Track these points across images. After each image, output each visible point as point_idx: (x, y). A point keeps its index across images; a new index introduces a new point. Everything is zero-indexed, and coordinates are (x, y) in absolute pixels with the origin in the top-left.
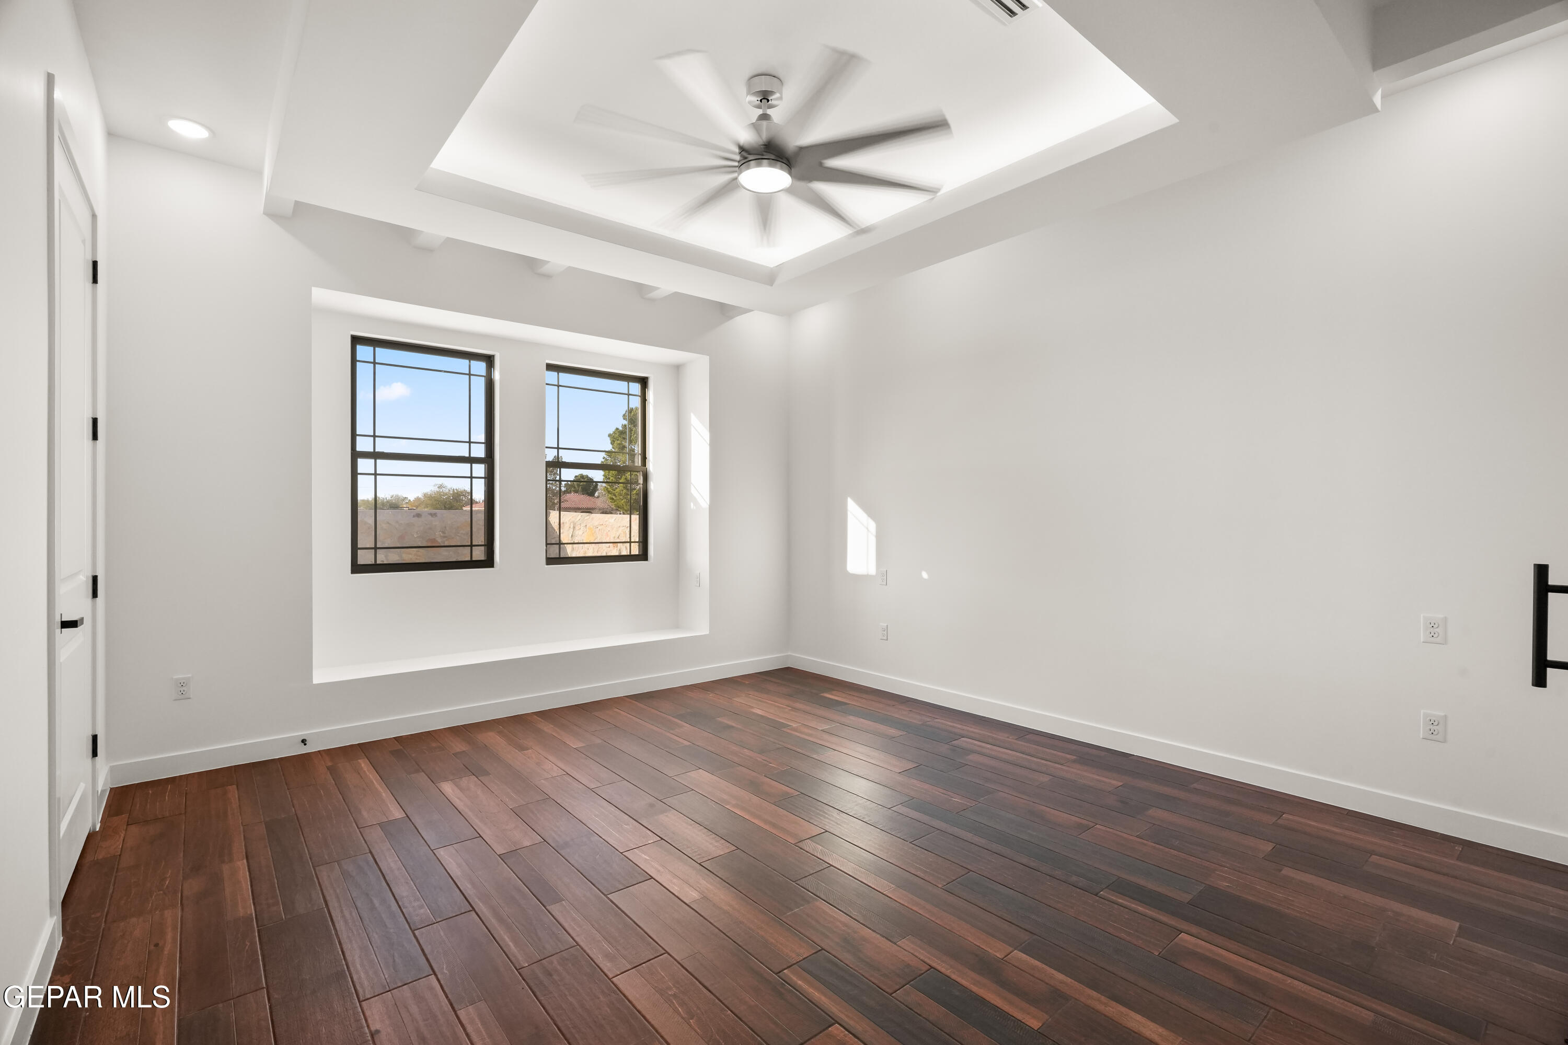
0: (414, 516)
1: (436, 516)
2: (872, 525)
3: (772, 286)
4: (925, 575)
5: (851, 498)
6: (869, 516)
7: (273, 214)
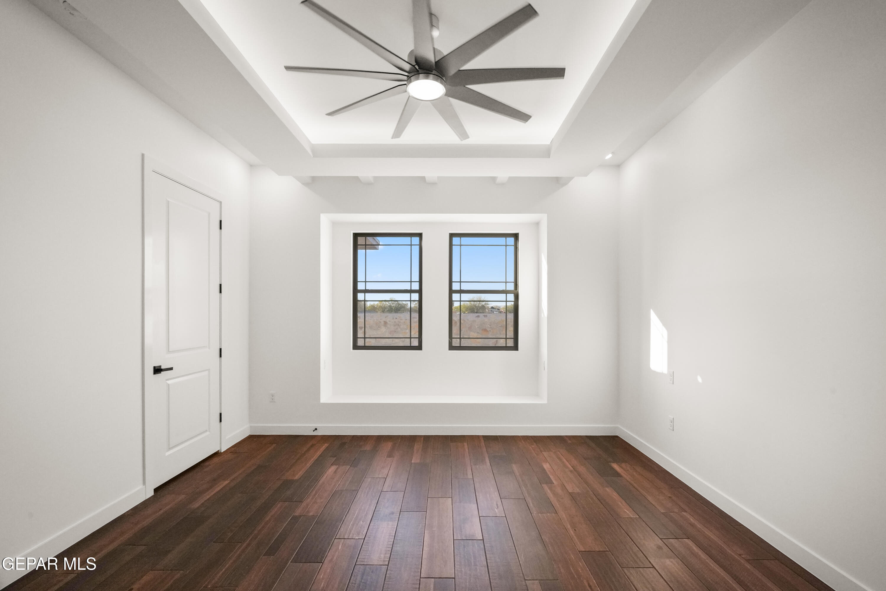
0: (476, 317)
1: (487, 317)
2: (665, 332)
3: (549, 158)
4: (700, 379)
5: (652, 309)
6: (663, 325)
7: (306, 184)
